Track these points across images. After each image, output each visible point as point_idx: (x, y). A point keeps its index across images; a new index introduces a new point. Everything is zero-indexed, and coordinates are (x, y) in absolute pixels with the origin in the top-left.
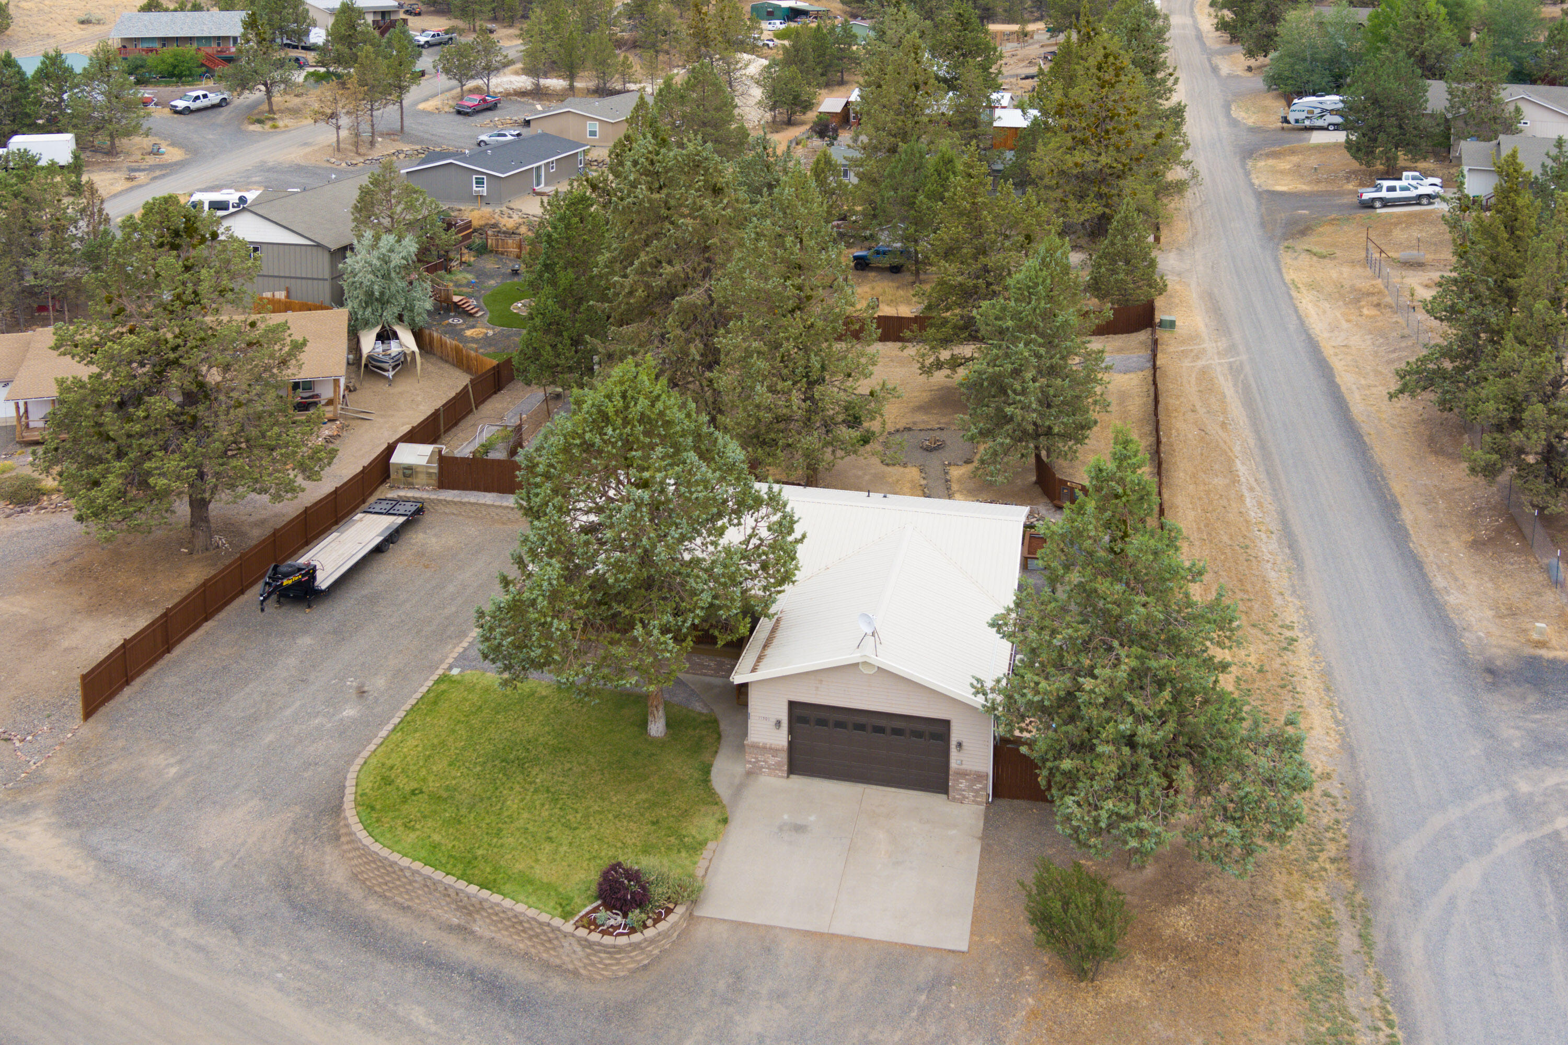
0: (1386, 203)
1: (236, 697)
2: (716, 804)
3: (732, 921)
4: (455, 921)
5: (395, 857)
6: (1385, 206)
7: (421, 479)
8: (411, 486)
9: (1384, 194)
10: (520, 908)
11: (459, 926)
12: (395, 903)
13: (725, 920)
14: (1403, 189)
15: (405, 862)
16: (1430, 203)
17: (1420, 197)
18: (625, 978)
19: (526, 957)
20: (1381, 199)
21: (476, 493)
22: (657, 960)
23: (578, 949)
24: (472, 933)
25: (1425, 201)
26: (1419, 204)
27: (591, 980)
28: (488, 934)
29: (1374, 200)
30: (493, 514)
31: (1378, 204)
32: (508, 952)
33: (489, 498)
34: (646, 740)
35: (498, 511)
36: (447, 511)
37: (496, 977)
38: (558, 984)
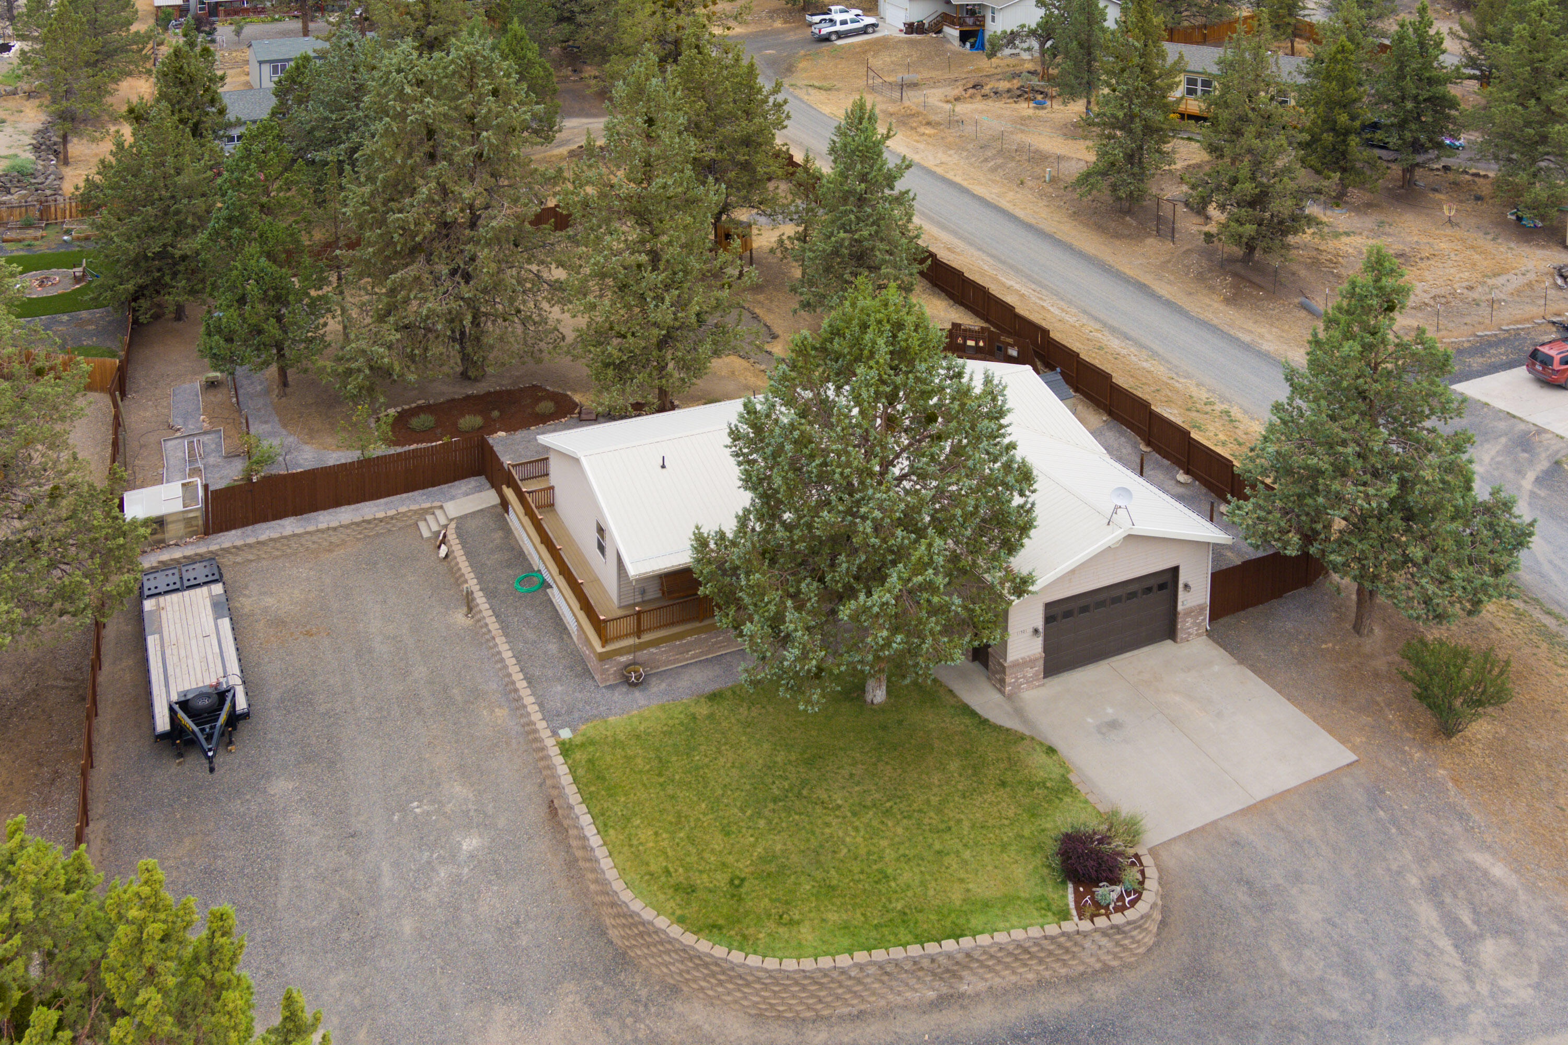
0: (840, 35)
1: (282, 902)
2: (1023, 739)
3: (1179, 837)
4: (932, 995)
5: (808, 964)
6: (839, 38)
7: (174, 531)
8: (161, 544)
9: (838, 27)
10: (1018, 934)
11: (940, 997)
12: (841, 1018)
13: (1174, 839)
14: (853, 21)
15: (825, 962)
16: (874, 32)
17: (867, 26)
18: (1157, 944)
19: (1042, 984)
20: (836, 32)
21: (264, 525)
22: (1165, 910)
23: (1104, 941)
24: (962, 996)
25: (870, 30)
26: (866, 33)
27: (1130, 967)
28: (981, 986)
29: (830, 33)
30: (310, 544)
31: (834, 37)
32: (1021, 991)
33: (289, 526)
34: (875, 711)
35: (314, 538)
36: (239, 559)
37: (1042, 1022)
38: (1105, 992)
